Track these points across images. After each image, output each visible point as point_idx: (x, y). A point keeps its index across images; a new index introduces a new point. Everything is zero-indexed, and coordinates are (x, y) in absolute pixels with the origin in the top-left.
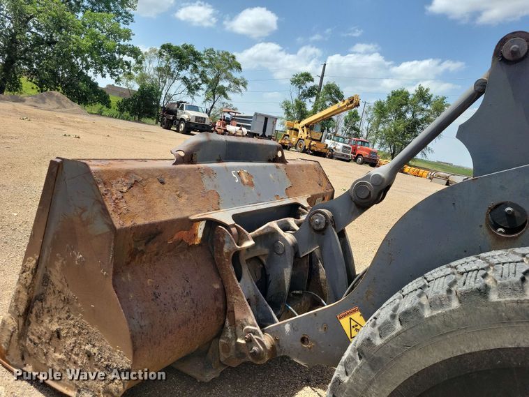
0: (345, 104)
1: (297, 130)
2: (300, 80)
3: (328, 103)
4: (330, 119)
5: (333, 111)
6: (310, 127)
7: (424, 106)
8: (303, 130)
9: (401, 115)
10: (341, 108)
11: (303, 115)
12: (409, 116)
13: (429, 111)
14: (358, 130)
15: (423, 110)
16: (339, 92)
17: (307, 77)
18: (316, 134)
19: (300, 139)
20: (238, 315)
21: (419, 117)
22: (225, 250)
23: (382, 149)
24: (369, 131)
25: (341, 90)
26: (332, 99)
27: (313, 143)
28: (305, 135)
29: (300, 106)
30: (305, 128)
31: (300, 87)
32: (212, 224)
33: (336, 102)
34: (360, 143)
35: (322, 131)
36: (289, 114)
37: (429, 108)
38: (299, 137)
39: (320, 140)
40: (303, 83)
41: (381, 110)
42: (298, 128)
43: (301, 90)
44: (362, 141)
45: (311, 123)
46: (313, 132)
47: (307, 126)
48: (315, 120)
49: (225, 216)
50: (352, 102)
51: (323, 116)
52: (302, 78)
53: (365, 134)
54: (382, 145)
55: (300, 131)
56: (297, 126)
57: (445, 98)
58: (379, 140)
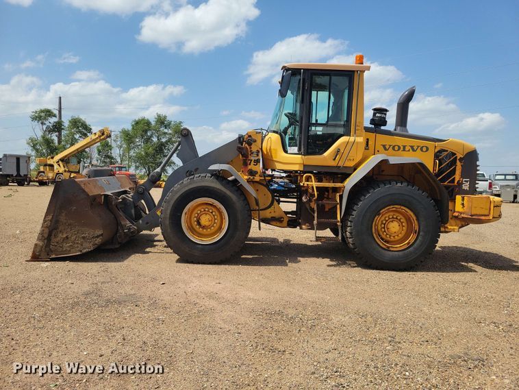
0: (97, 136)
1: (52, 166)
2: (41, 116)
3: (77, 136)
4: (84, 151)
5: (87, 144)
6: (65, 161)
7: (166, 131)
8: (59, 165)
9: (148, 140)
10: (94, 140)
11: (53, 151)
12: (155, 139)
13: (170, 134)
14: (111, 158)
15: (165, 133)
16: (86, 125)
17: (49, 113)
18: (73, 167)
19: (57, 174)
20: (123, 223)
21: (164, 140)
22: (113, 203)
23: (138, 171)
24: (122, 157)
25: (88, 123)
26: (80, 132)
27: (73, 175)
28: (62, 169)
29: (48, 142)
30: (60, 162)
31: (42, 123)
32: (106, 196)
33: (86, 135)
34: (117, 169)
35: (79, 162)
36: (37, 150)
37: (170, 132)
38: (56, 171)
39: (79, 172)
40: (45, 119)
41: (128, 137)
42: (53, 163)
43: (45, 127)
44: (119, 167)
45: (66, 156)
46: (69, 165)
47: (62, 160)
48: (70, 153)
49: (109, 193)
50: (103, 134)
51: (77, 149)
52: (43, 114)
53: (119, 160)
54: (137, 168)
55: (56, 166)
56: (50, 162)
57: (181, 123)
58: (134, 164)
